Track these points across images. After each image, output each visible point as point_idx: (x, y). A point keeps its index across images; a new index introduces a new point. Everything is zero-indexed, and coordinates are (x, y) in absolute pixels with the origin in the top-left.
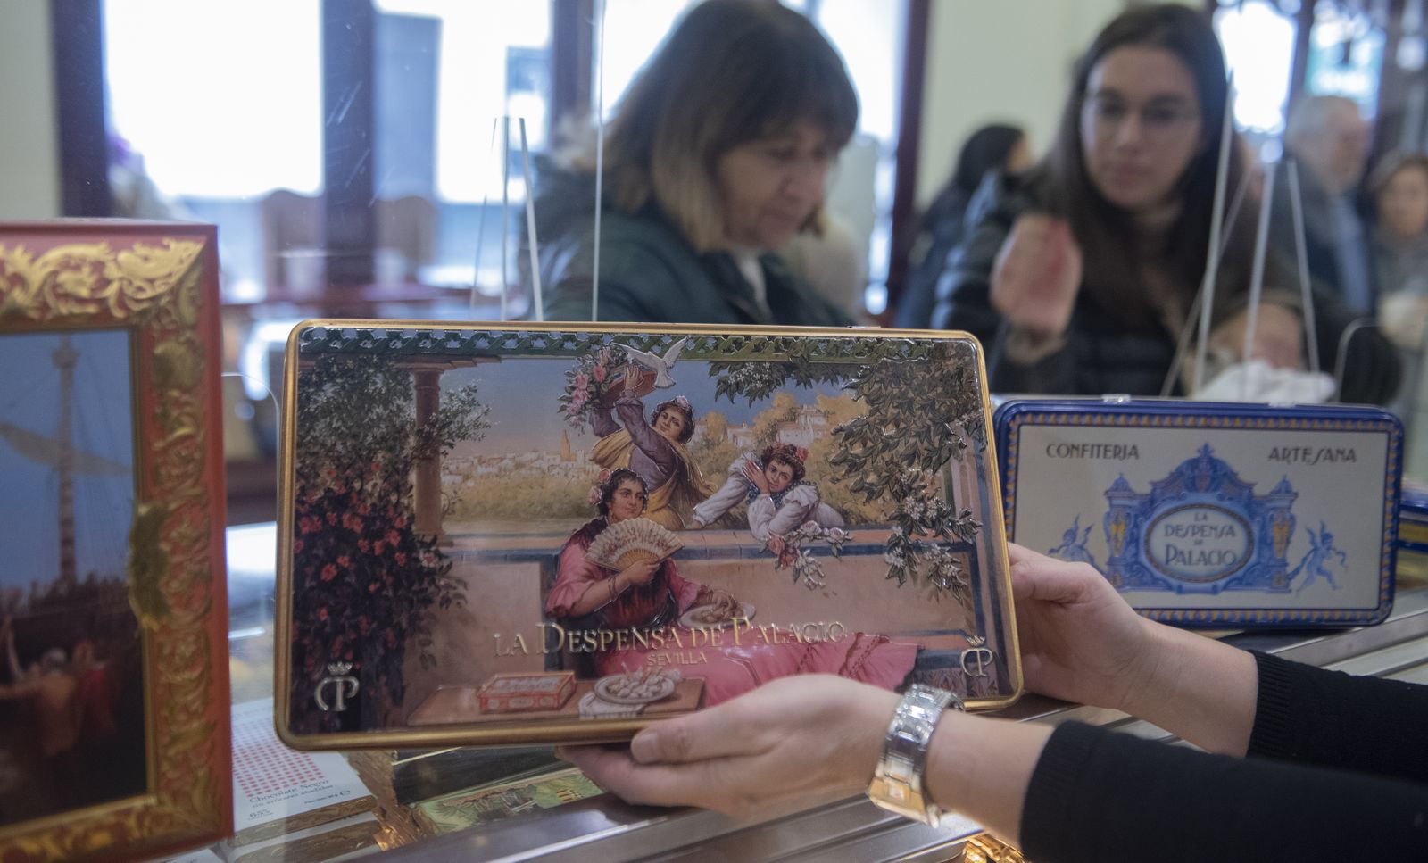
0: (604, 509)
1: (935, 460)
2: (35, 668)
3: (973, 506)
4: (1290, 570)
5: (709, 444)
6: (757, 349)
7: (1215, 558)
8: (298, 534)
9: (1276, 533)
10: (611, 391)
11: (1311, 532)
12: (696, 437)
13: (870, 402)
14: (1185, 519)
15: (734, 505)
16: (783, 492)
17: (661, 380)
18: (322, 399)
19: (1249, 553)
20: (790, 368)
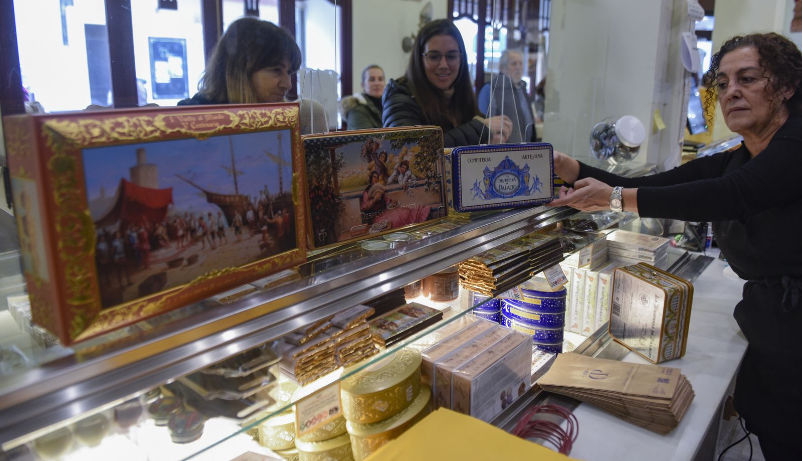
0: (371, 182)
1: (434, 161)
2: (276, 215)
3: (441, 172)
4: (529, 189)
5: (391, 162)
6: (399, 135)
7: (511, 187)
8: (310, 198)
9: (526, 179)
10: (370, 150)
11: (533, 178)
12: (388, 161)
13: (421, 147)
14: (503, 177)
15: (395, 177)
16: (405, 173)
17: (381, 146)
18: (311, 160)
19: (519, 185)
20: (406, 140)
